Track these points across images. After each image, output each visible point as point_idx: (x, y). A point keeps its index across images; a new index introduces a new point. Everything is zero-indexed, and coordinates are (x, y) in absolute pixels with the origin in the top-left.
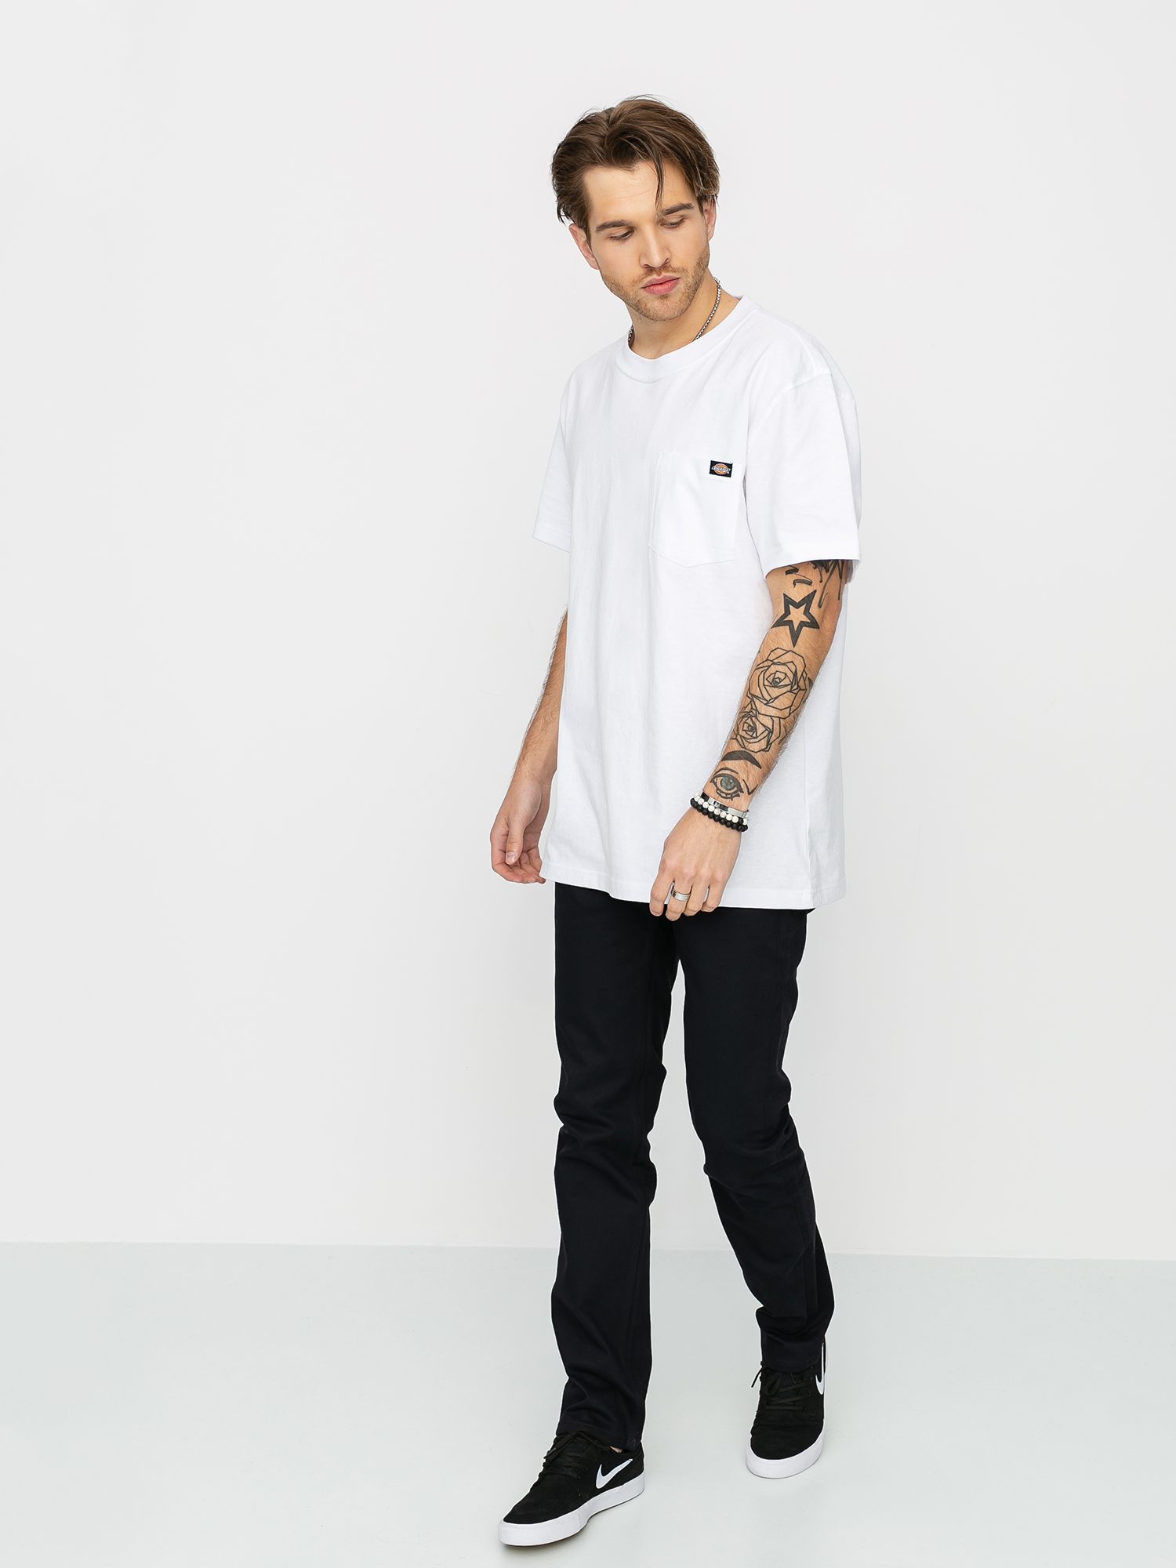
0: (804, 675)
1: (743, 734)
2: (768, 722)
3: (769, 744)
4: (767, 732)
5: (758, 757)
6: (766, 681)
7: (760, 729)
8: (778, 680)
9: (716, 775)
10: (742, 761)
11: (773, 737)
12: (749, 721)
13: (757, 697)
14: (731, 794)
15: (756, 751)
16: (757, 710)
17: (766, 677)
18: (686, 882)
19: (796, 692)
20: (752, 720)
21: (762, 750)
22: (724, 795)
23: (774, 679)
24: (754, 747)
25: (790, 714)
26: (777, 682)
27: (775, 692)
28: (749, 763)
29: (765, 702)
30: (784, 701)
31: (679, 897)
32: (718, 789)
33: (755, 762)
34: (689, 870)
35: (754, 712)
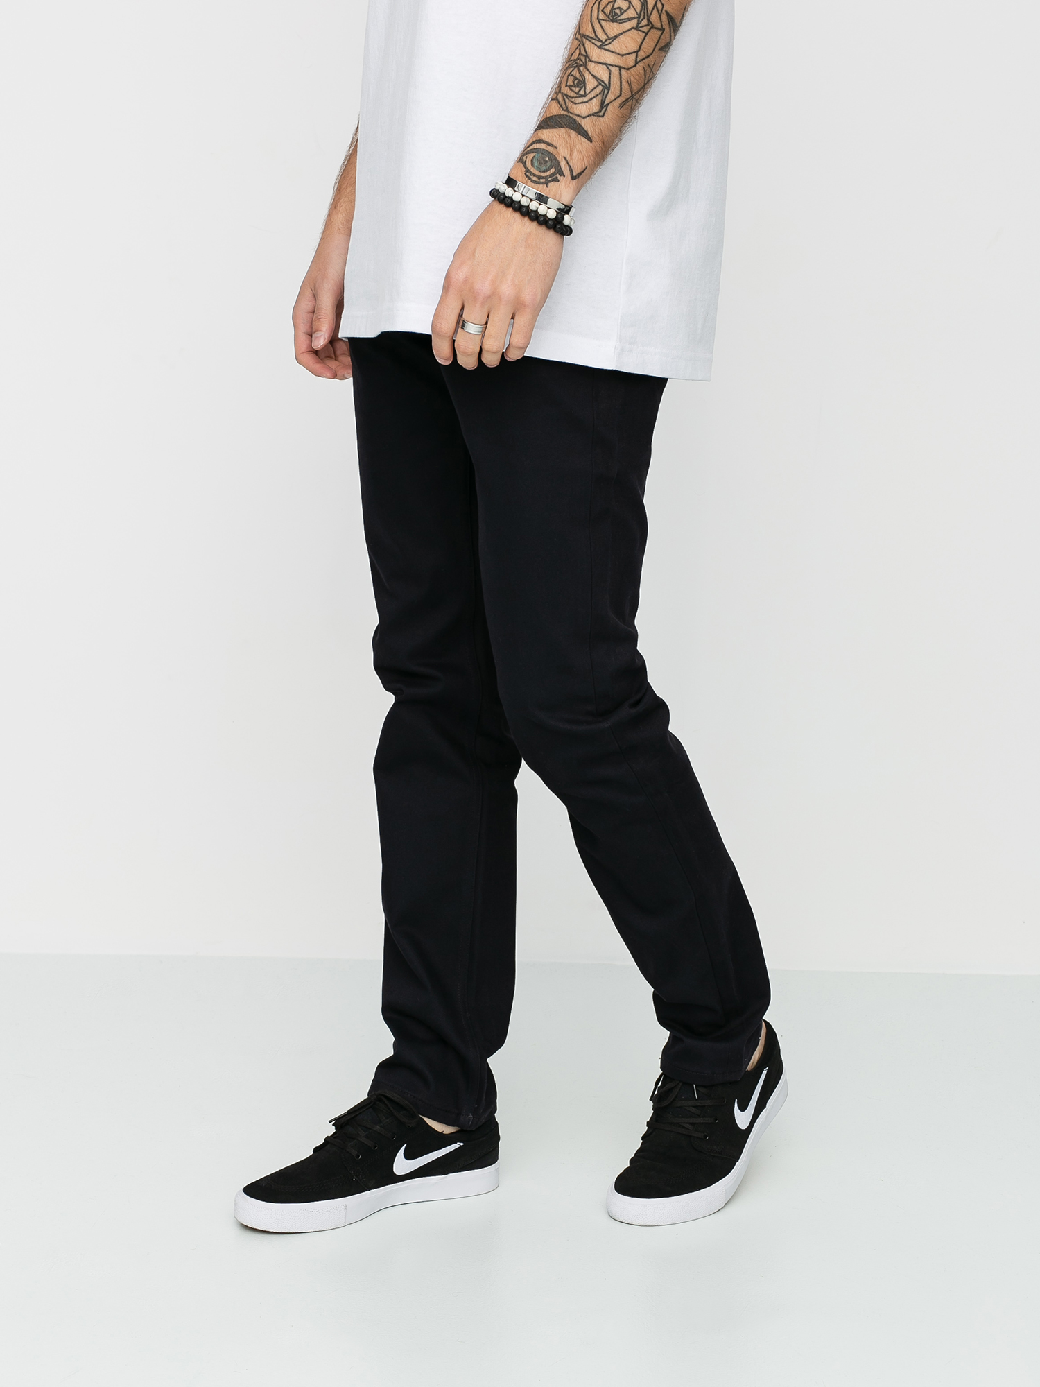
0: (659, 6)
1: (565, 90)
2: (602, 73)
3: (603, 106)
4: (600, 88)
5: (586, 124)
6: (601, 13)
7: (591, 83)
8: (618, 11)
9: (525, 153)
10: (562, 130)
11: (610, 97)
12: (576, 73)
13: (588, 38)
14: (546, 178)
15: (584, 115)
16: (586, 56)
17: (601, 8)
18: (478, 305)
19: (645, 29)
20: (579, 70)
21: (594, 114)
22: (535, 179)
23: (613, 9)
24: (581, 109)
25: (637, 63)
26: (616, 14)
27: (613, 28)
28: (573, 133)
29: (599, 44)
30: (629, 42)
31: (472, 328)
32: (527, 170)
33: (582, 132)
34: (484, 287)
35: (583, 58)
